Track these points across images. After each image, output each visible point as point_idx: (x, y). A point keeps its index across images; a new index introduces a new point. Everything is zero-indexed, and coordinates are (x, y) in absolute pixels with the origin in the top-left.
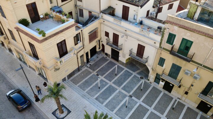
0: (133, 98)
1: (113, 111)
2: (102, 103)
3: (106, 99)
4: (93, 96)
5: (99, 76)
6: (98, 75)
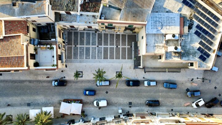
0: (99, 46)
1: (96, 58)
2: (90, 59)
3: (90, 55)
4: (83, 58)
5: (77, 46)
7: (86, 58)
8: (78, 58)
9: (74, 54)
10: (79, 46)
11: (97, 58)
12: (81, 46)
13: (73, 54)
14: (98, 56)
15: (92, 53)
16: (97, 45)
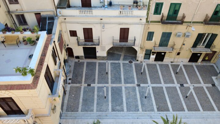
0: (142, 85)
1: (138, 110)
2: (123, 110)
3: (122, 103)
4: (107, 110)
5: (92, 85)
6: (89, 85)
7: (113, 110)
8: (92, 111)
9: (83, 100)
10: (96, 85)
11: (140, 110)
12: (100, 85)
13: (81, 100)
14: (143, 105)
15: (127, 99)
16: (136, 82)
